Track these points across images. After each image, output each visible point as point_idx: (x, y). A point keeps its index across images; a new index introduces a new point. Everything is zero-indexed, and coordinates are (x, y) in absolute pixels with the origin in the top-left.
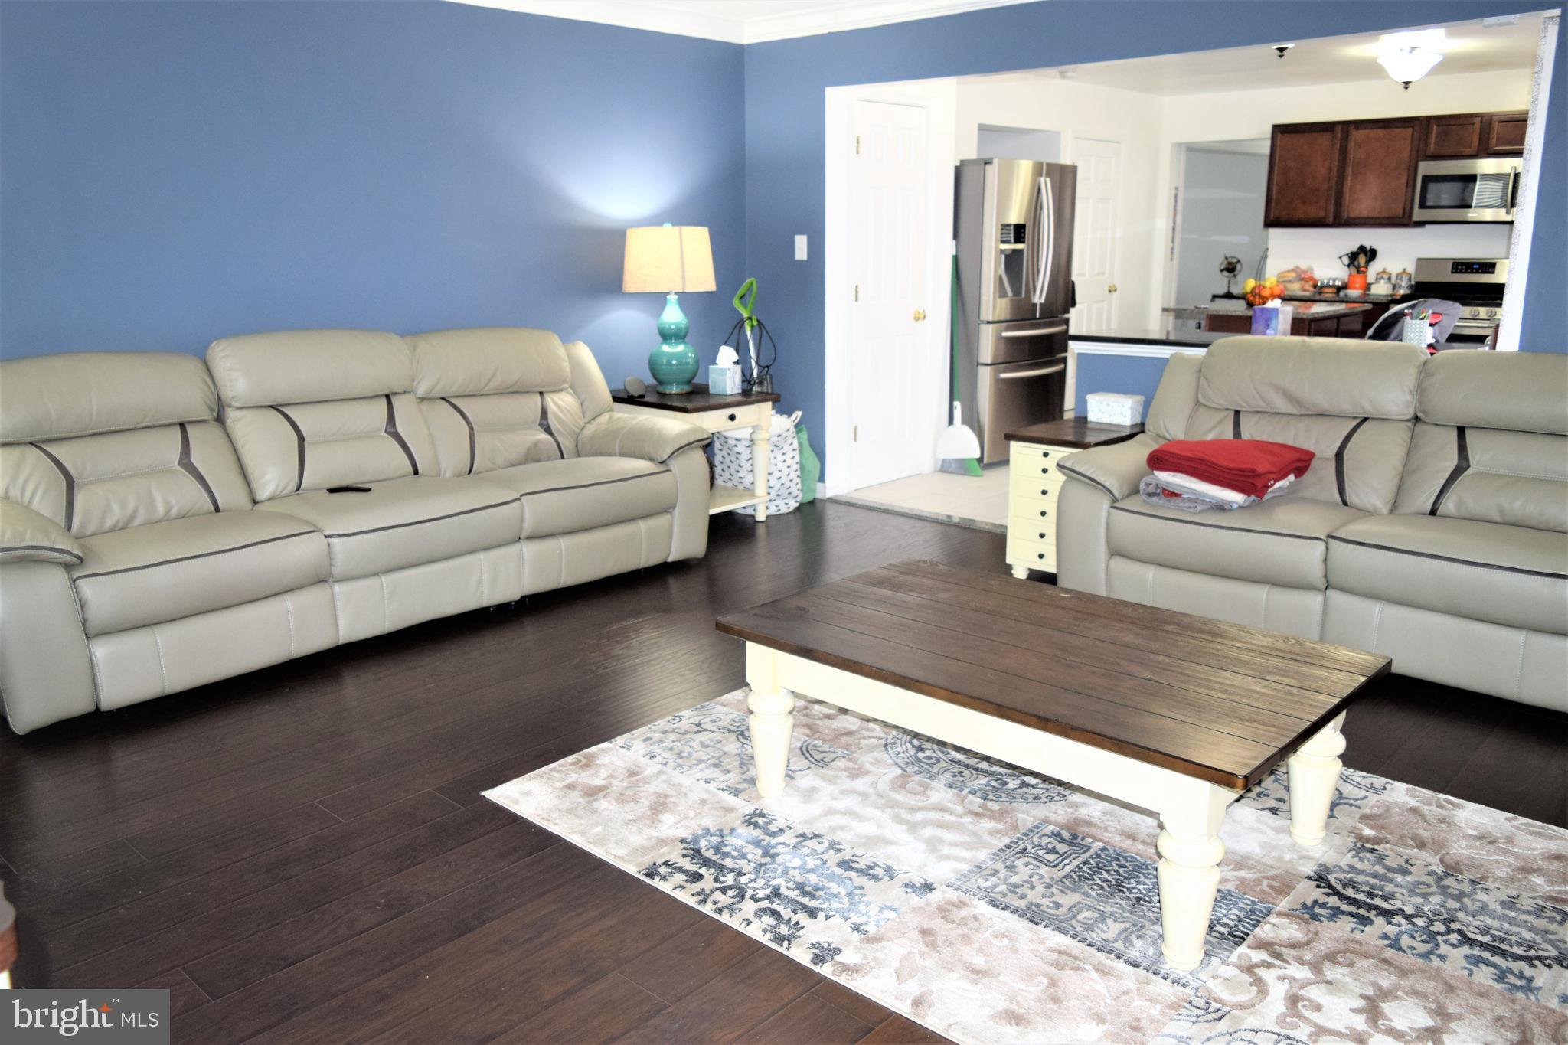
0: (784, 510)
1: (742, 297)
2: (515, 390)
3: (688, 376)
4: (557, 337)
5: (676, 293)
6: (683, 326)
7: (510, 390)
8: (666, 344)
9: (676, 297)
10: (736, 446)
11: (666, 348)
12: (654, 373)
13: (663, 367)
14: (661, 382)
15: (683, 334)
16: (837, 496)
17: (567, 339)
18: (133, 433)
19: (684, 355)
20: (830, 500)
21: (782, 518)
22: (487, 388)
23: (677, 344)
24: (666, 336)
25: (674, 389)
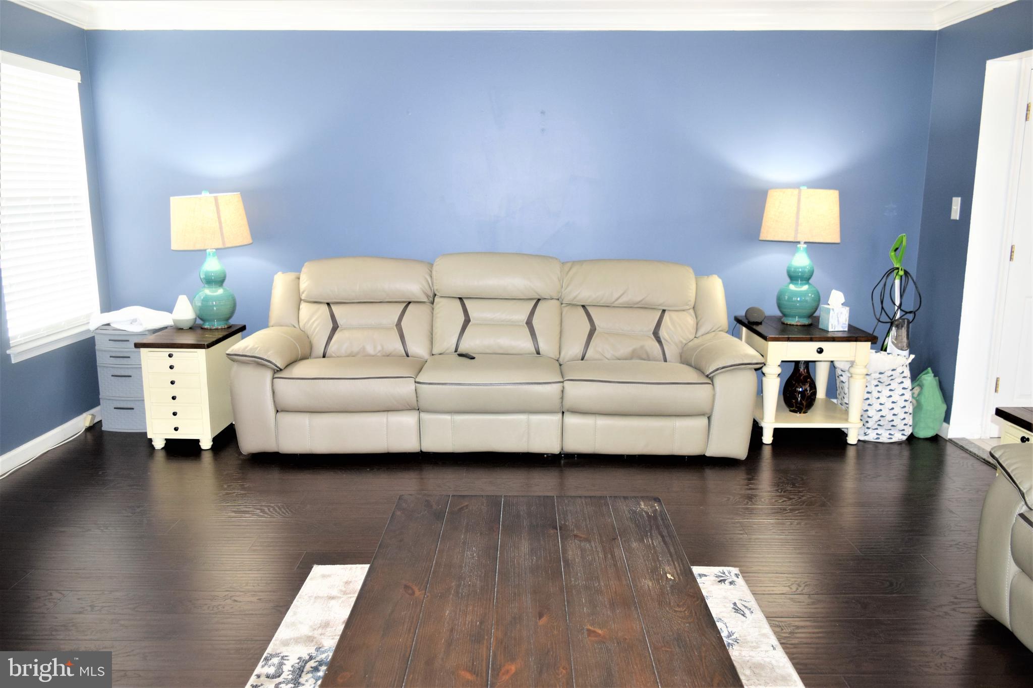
0: (884, 439)
1: (896, 250)
2: (642, 306)
3: (807, 311)
4: (691, 271)
5: (805, 243)
6: (807, 270)
7: (636, 306)
8: (793, 284)
9: (805, 246)
10: (842, 375)
11: (792, 287)
12: (780, 307)
13: (785, 303)
14: (785, 315)
15: (806, 276)
16: (963, 439)
17: (701, 272)
18: (380, 304)
19: (805, 294)
20: (951, 441)
21: (880, 446)
22: (616, 303)
23: (802, 285)
24: (793, 277)
25: (795, 321)
